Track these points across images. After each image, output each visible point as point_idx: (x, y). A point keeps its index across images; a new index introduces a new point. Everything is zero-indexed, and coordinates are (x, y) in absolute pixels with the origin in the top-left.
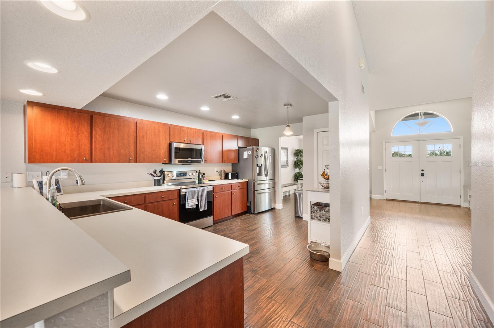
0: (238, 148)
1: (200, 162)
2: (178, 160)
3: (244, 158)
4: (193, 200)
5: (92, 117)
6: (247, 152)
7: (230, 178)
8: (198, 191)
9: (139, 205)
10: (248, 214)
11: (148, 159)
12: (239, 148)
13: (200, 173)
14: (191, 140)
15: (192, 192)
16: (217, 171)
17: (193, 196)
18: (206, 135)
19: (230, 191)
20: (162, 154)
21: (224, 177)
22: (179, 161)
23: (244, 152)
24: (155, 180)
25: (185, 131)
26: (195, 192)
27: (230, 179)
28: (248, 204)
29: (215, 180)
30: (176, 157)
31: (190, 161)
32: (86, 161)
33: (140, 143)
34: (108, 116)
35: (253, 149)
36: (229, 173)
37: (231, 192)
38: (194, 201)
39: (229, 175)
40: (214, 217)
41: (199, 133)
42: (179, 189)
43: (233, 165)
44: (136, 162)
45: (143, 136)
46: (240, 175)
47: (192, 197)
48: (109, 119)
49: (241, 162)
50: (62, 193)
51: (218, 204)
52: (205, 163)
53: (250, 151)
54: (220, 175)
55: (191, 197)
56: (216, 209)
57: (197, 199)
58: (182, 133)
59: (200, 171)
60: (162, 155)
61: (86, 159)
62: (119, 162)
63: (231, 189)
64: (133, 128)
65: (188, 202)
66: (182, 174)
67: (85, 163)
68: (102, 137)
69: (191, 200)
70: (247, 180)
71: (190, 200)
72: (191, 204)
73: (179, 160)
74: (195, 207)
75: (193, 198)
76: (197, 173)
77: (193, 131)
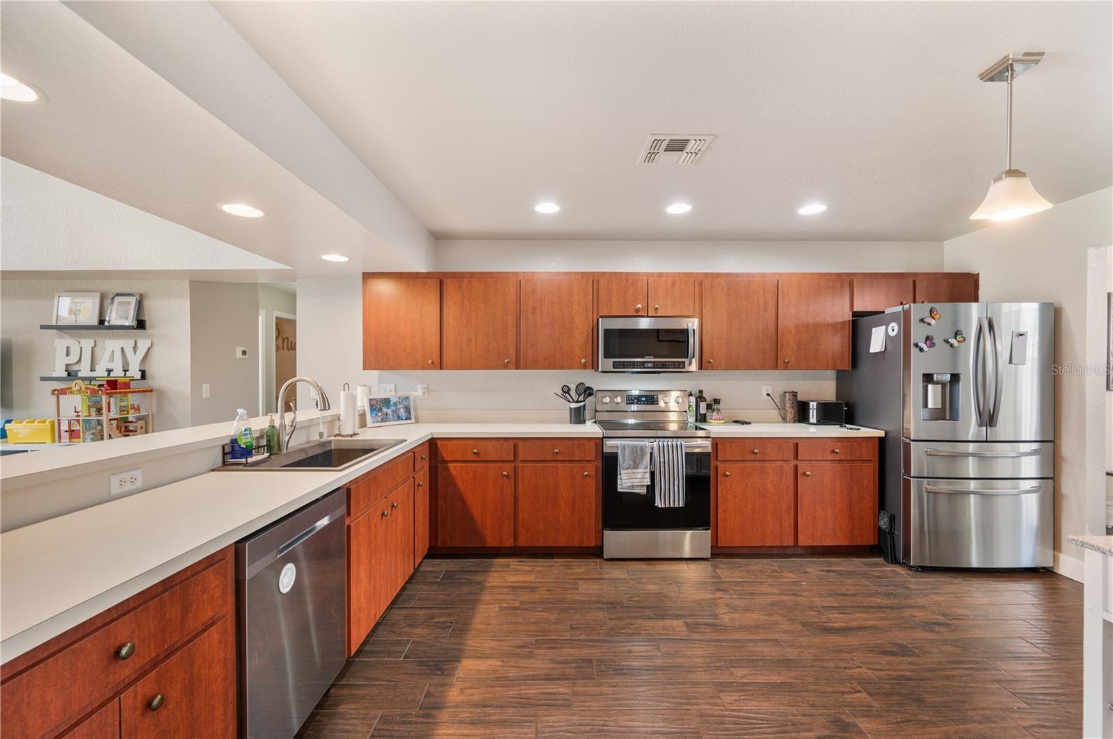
0: (853, 316)
1: (684, 368)
2: (614, 362)
3: (871, 351)
4: (634, 471)
5: (441, 283)
6: (884, 327)
7: (813, 419)
8: (652, 449)
9: (504, 461)
10: (881, 560)
11: (545, 359)
12: (855, 314)
13: (700, 397)
14: (657, 306)
15: (634, 448)
16: (768, 395)
17: (637, 461)
18: (712, 287)
19: (793, 463)
20: (576, 348)
21: (791, 416)
22: (615, 365)
23: (874, 330)
24: (571, 408)
25: (640, 284)
26: (642, 450)
27: (814, 424)
28: (884, 523)
29: (750, 423)
30: (606, 356)
31: (650, 365)
32: (433, 366)
33: (527, 326)
34: (467, 276)
35: (907, 314)
36: (811, 404)
37: (796, 467)
38: (640, 476)
39: (809, 409)
40: (720, 534)
41: (685, 283)
42: (602, 436)
43: (841, 376)
44: (518, 367)
45: (534, 309)
46: (860, 412)
47: (631, 463)
48: (469, 281)
49: (865, 369)
50: (413, 420)
51: (735, 497)
52: (701, 367)
53: (894, 325)
54: (782, 409)
55: (628, 462)
56: (724, 511)
57: (648, 470)
58: (631, 290)
59: (701, 392)
60: (577, 351)
61: (433, 363)
62: (486, 368)
63: (796, 457)
64: (512, 292)
65: (620, 474)
66: (643, 399)
67: (432, 369)
68: (458, 320)
69: (630, 471)
70: (882, 434)
71: (627, 471)
72: (631, 480)
73: (617, 362)
74: (644, 491)
75: (636, 466)
76: (693, 399)
77: (666, 281)
